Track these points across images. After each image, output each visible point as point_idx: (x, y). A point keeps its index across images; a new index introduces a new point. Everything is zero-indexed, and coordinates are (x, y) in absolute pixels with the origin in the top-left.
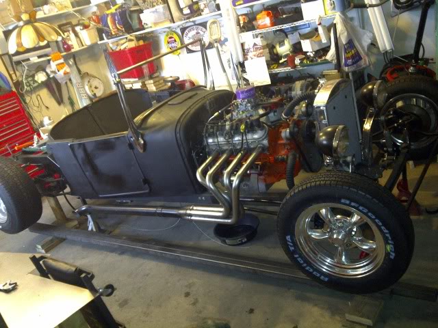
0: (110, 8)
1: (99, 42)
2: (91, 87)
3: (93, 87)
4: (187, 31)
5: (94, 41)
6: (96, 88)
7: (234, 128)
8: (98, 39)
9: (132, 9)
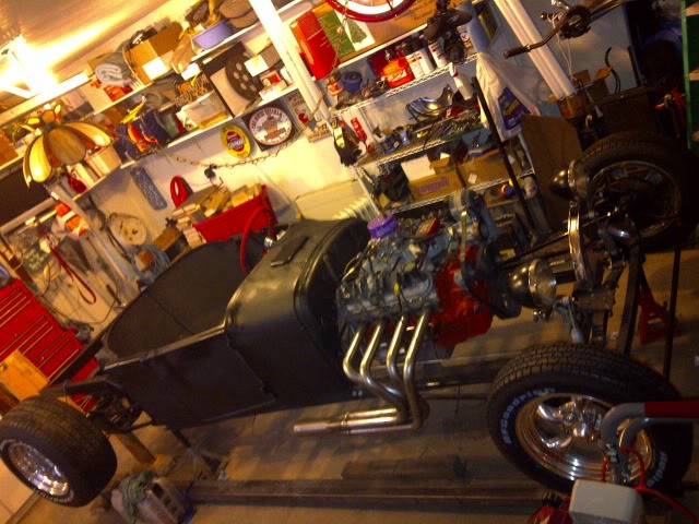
0: (127, 114)
1: (123, 167)
2: (126, 233)
3: (130, 232)
4: (253, 119)
5: (114, 166)
6: (134, 232)
7: (381, 285)
8: (120, 161)
9: (162, 109)
